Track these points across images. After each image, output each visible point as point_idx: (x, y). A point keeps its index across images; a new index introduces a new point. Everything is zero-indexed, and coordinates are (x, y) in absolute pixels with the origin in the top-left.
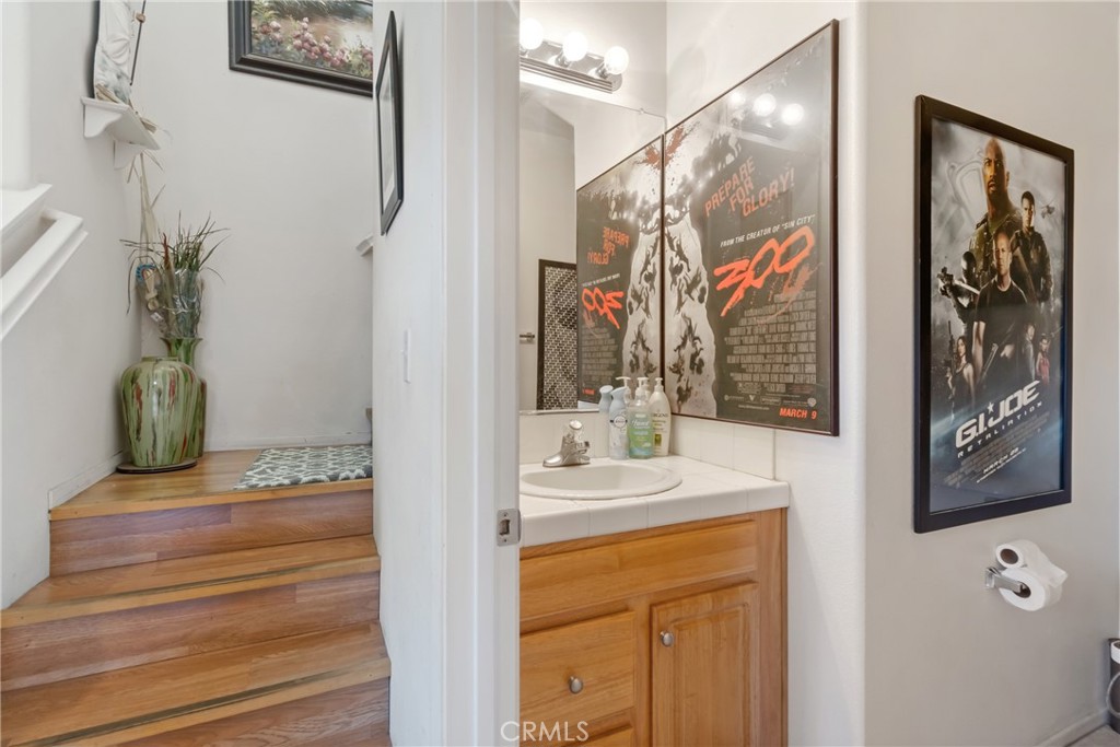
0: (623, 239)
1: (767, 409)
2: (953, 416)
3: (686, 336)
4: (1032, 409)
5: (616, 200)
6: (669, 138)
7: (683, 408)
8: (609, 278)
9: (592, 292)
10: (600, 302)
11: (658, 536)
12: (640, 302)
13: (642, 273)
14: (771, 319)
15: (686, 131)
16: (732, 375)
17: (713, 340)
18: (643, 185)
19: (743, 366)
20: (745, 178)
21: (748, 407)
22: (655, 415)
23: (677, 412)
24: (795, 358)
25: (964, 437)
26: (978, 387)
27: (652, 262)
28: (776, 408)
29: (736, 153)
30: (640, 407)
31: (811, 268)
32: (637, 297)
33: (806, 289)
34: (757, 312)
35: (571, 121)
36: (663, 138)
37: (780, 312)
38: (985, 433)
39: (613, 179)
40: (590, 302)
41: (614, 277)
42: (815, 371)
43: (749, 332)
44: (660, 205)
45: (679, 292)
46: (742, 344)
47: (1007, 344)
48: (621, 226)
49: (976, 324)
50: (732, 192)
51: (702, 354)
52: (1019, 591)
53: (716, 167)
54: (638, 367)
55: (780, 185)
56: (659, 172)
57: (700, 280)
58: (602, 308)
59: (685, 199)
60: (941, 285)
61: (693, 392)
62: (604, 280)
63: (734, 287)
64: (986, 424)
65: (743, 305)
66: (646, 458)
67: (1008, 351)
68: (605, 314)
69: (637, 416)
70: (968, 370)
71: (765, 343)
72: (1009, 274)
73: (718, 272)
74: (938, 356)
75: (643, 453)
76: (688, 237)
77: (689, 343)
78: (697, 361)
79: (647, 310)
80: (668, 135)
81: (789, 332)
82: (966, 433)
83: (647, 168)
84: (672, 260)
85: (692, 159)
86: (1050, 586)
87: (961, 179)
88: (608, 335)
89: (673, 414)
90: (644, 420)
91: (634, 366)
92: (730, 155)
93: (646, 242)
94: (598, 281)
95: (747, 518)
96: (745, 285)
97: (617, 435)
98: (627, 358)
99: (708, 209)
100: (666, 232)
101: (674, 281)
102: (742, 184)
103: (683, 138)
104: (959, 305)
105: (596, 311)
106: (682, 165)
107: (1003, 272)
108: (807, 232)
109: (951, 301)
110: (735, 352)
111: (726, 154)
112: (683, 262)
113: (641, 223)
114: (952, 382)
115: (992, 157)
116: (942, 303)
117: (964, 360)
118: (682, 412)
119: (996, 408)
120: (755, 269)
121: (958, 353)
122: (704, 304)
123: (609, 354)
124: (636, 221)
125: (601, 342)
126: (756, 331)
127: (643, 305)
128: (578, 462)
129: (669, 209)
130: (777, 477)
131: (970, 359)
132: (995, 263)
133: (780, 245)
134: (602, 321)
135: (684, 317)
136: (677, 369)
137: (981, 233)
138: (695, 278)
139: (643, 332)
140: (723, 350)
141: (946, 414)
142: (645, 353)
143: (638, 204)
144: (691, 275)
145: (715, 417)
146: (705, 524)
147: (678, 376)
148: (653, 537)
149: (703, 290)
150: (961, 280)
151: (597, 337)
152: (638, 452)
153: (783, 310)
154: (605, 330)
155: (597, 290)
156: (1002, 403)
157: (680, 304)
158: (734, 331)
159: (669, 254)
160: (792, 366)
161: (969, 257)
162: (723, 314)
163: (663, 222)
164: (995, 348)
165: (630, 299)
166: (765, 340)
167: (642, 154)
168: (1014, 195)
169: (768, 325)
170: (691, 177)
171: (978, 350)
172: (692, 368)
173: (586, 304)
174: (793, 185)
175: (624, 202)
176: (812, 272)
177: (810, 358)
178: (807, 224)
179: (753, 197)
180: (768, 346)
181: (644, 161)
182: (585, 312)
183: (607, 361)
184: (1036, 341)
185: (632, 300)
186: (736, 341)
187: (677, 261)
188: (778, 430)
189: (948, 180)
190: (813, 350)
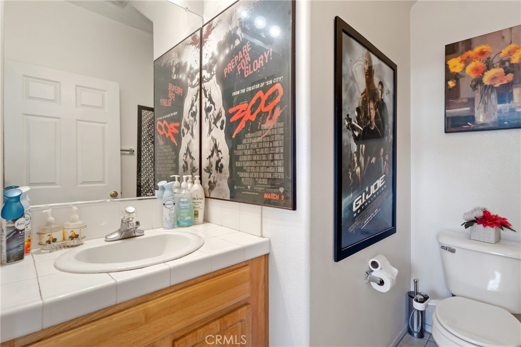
0: (179, 91)
1: (257, 194)
2: (352, 195)
3: (213, 150)
4: (383, 189)
5: (176, 66)
6: (205, 29)
7: (211, 194)
8: (172, 115)
9: (162, 123)
10: (166, 128)
11: (180, 289)
12: (188, 129)
13: (189, 111)
14: (259, 139)
15: (214, 25)
16: (238, 173)
17: (228, 152)
18: (190, 58)
19: (245, 168)
20: (245, 54)
21: (247, 193)
22: (195, 199)
23: (208, 196)
24: (272, 163)
25: (357, 205)
26: (362, 178)
27: (195, 104)
28: (262, 193)
29: (241, 39)
30: (184, 194)
31: (281, 109)
32: (187, 126)
33: (278, 122)
34: (253, 135)
35: (151, 18)
36: (201, 29)
37: (264, 136)
38: (365, 202)
39: (174, 54)
40: (161, 129)
41: (174, 114)
42: (283, 171)
43: (248, 148)
44: (199, 70)
45: (210, 123)
46: (244, 155)
47: (374, 156)
48: (178, 83)
49: (361, 145)
50: (238, 62)
51: (222, 161)
52: (379, 283)
53: (230, 47)
54: (187, 169)
55: (265, 59)
56: (199, 50)
57: (221, 116)
58: (168, 133)
59: (213, 66)
60: (347, 123)
61: (217, 184)
62: (169, 116)
63: (239, 120)
64: (365, 198)
65: (245, 131)
66: (188, 226)
67: (374, 160)
68: (169, 137)
69: (182, 200)
70: (358, 170)
71: (256, 154)
72: (374, 122)
73: (231, 111)
74: (345, 162)
75: (186, 224)
76: (215, 89)
77: (215, 154)
78: (219, 165)
79: (192, 134)
80: (204, 28)
81: (270, 148)
82: (357, 203)
83: (193, 47)
84: (206, 104)
85: (217, 43)
86: (392, 279)
87: (355, 67)
88: (171, 150)
89: (206, 197)
90: (187, 202)
91: (185, 168)
92: (237, 40)
93: (192, 92)
94: (165, 117)
95: (245, 264)
96: (245, 119)
97: (168, 213)
98: (181, 163)
99: (225, 73)
100: (203, 87)
101: (207, 117)
102: (244, 58)
103: (212, 30)
104: (354, 135)
105: (164, 134)
106: (212, 46)
107: (372, 120)
108: (278, 86)
109: (351, 132)
110: (240, 160)
111: (235, 40)
112: (212, 105)
113: (189, 81)
114: (351, 176)
115: (368, 60)
116: (347, 133)
117: (356, 165)
118: (211, 196)
119: (369, 189)
120: (251, 109)
121: (354, 161)
122: (223, 130)
123: (172, 161)
124: (187, 80)
125: (167, 154)
126: (252, 147)
127: (190, 131)
128: (134, 235)
129: (204, 73)
130: (263, 235)
131: (359, 164)
132: (369, 114)
133: (265, 94)
134: (167, 141)
135: (212, 138)
136: (209, 170)
137: (363, 98)
138: (218, 115)
139: (190, 148)
140: (233, 158)
141: (349, 194)
142: (191, 160)
143: (188, 69)
144: (216, 112)
145: (229, 199)
146: (216, 274)
147: (208, 174)
148: (175, 291)
149: (223, 122)
150: (355, 122)
151: (165, 150)
152: (182, 223)
153: (266, 134)
154: (169, 146)
155: (165, 122)
156: (371, 187)
157: (210, 130)
158: (239, 147)
159: (205, 100)
160: (271, 168)
161: (358, 109)
162: (234, 137)
163: (201, 80)
164: (369, 159)
165: (183, 127)
166: (256, 152)
167: (190, 39)
168: (376, 81)
169: (258, 143)
170: (216, 53)
171: (362, 159)
172: (217, 169)
173: (159, 130)
174: (271, 58)
175: (180, 68)
176: (281, 111)
177: (280, 163)
178: (279, 82)
179: (250, 65)
180: (258, 156)
181: (191, 44)
182: (158, 135)
183: (170, 165)
184: (384, 155)
185: (184, 128)
186: (240, 153)
187: (208, 104)
188: (264, 207)
189: (349, 67)
190: (282, 158)
